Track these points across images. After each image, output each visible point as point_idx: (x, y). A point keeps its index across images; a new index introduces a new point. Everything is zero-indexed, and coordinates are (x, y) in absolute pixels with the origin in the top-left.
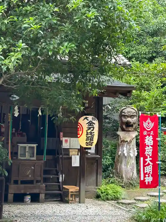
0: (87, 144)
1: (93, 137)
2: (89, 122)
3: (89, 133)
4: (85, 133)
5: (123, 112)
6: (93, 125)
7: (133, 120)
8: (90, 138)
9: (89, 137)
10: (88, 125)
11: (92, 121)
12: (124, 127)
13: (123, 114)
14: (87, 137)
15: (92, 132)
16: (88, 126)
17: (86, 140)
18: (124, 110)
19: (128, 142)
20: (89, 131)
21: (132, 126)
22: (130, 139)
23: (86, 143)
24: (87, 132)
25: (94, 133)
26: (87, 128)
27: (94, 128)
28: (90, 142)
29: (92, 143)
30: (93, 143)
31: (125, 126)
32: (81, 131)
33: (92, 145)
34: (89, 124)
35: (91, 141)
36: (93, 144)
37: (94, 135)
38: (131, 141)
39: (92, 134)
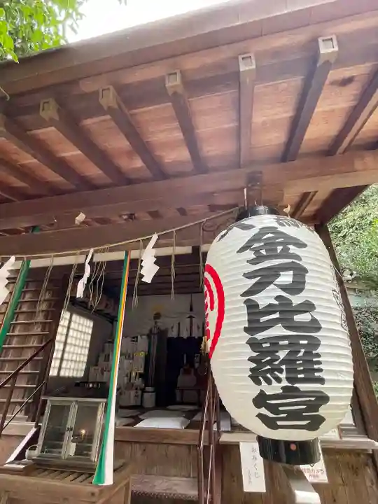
0: (264, 411)
1: (315, 343)
2: (255, 239)
3: (270, 309)
4: (237, 315)
6: (293, 249)
8: (282, 354)
9: (274, 341)
10: (250, 255)
11: (281, 229)
14: (254, 344)
15: (296, 300)
16: (253, 262)
17: (255, 376)
20: (265, 298)
23: (260, 400)
24: (252, 306)
25: (308, 307)
26: (249, 276)
27: (306, 271)
28: (289, 392)
29: (313, 407)
30: (323, 399)
32: (212, 308)
33: (316, 423)
34: (257, 251)
35: (303, 387)
36: (322, 411)
37: (315, 325)
39: (298, 318)
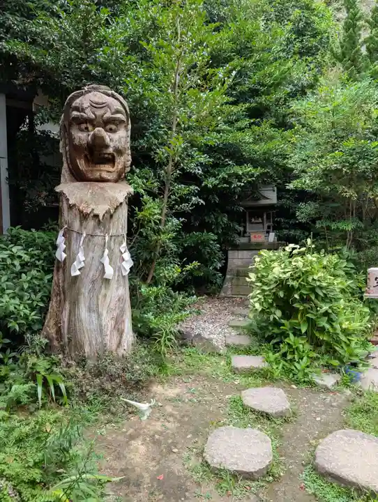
5: (77, 109)
7: (116, 136)
12: (81, 164)
13: (75, 113)
18: (78, 101)
19: (101, 218)
21: (111, 160)
22: (106, 207)
31: (83, 162)
38: (111, 216)
